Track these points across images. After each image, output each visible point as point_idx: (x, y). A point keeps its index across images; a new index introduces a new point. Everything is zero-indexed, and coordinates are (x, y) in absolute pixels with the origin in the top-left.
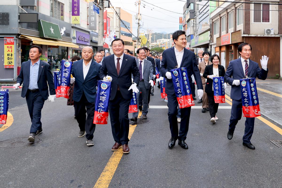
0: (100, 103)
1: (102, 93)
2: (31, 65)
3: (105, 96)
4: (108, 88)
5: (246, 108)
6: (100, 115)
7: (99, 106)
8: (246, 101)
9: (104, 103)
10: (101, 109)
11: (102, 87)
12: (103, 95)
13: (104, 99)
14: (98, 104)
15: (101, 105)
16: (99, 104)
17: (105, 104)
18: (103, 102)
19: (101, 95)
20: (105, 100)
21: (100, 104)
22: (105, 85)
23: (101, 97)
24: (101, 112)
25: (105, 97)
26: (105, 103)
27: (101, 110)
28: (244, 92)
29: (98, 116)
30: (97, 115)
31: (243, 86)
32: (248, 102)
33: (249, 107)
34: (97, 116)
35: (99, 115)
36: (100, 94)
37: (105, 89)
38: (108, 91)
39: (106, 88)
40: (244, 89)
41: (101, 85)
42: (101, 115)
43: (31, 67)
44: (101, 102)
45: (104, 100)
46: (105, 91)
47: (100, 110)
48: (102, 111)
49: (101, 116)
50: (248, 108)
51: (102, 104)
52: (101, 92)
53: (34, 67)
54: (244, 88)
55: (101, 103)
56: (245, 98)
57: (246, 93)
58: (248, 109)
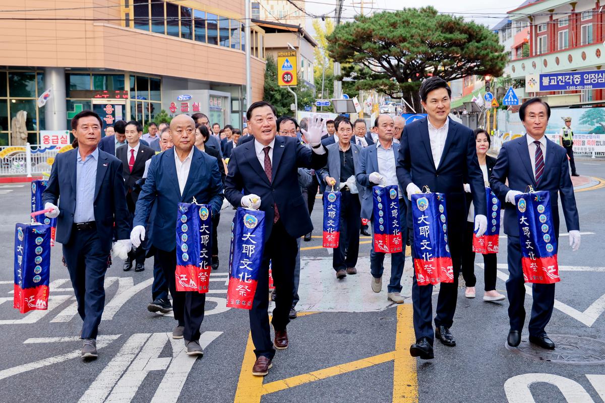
0: (243, 260)
1: (246, 237)
2: (79, 160)
4: (258, 225)
5: (532, 261)
6: (243, 288)
8: (529, 246)
9: (252, 260)
10: (246, 274)
11: (245, 224)
12: (248, 242)
14: (240, 263)
15: (246, 264)
17: (254, 261)
18: (250, 256)
19: (243, 240)
20: (253, 252)
21: (244, 262)
22: (252, 217)
23: (244, 245)
24: (247, 280)
25: (254, 247)
26: (253, 258)
27: (246, 277)
29: (239, 290)
30: (237, 288)
35: (242, 286)
37: (253, 226)
38: (259, 231)
39: (255, 225)
42: (247, 287)
43: (79, 166)
44: (246, 256)
45: (251, 253)
46: (253, 231)
47: (244, 275)
48: (248, 278)
49: (246, 291)
51: (248, 263)
52: (244, 235)
53: (85, 166)
55: (245, 260)
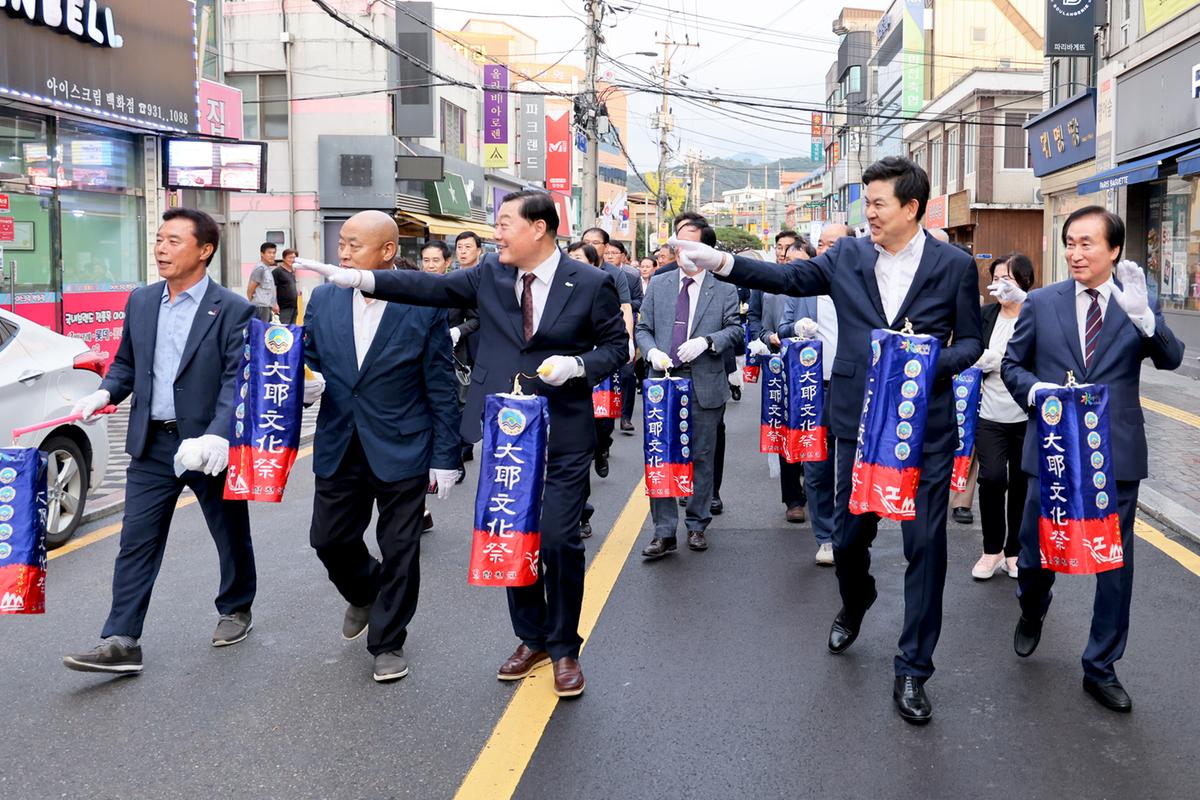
0: (497, 497)
1: (503, 451)
3: (515, 464)
4: (528, 428)
5: (1056, 527)
6: (496, 548)
7: (492, 509)
8: (1057, 495)
9: (514, 494)
10: (503, 521)
11: (502, 427)
12: (507, 461)
13: (515, 477)
14: (490, 502)
15: (502, 503)
16: (493, 499)
17: (519, 497)
18: (511, 488)
19: (498, 458)
20: (518, 480)
21: (497, 500)
22: (514, 413)
23: (499, 468)
24: (504, 533)
25: (519, 469)
26: (516, 492)
27: (503, 527)
28: (1052, 451)
29: (490, 553)
30: (486, 549)
31: (1049, 423)
32: (1064, 500)
33: (1066, 523)
34: (486, 552)
35: (495, 545)
36: (496, 455)
37: (517, 431)
38: (530, 441)
39: (522, 430)
40: (1051, 438)
41: (500, 415)
42: (505, 545)
44: (503, 488)
45: (512, 482)
46: (517, 441)
47: (498, 524)
48: (505, 531)
49: (504, 553)
50: (1064, 528)
51: (507, 501)
52: (499, 448)
54: (1052, 434)
55: (500, 495)
56: (1056, 479)
57: (1058, 459)
58: (1063, 533)
